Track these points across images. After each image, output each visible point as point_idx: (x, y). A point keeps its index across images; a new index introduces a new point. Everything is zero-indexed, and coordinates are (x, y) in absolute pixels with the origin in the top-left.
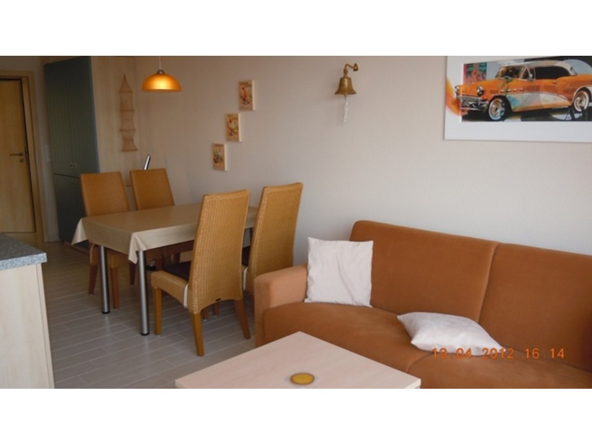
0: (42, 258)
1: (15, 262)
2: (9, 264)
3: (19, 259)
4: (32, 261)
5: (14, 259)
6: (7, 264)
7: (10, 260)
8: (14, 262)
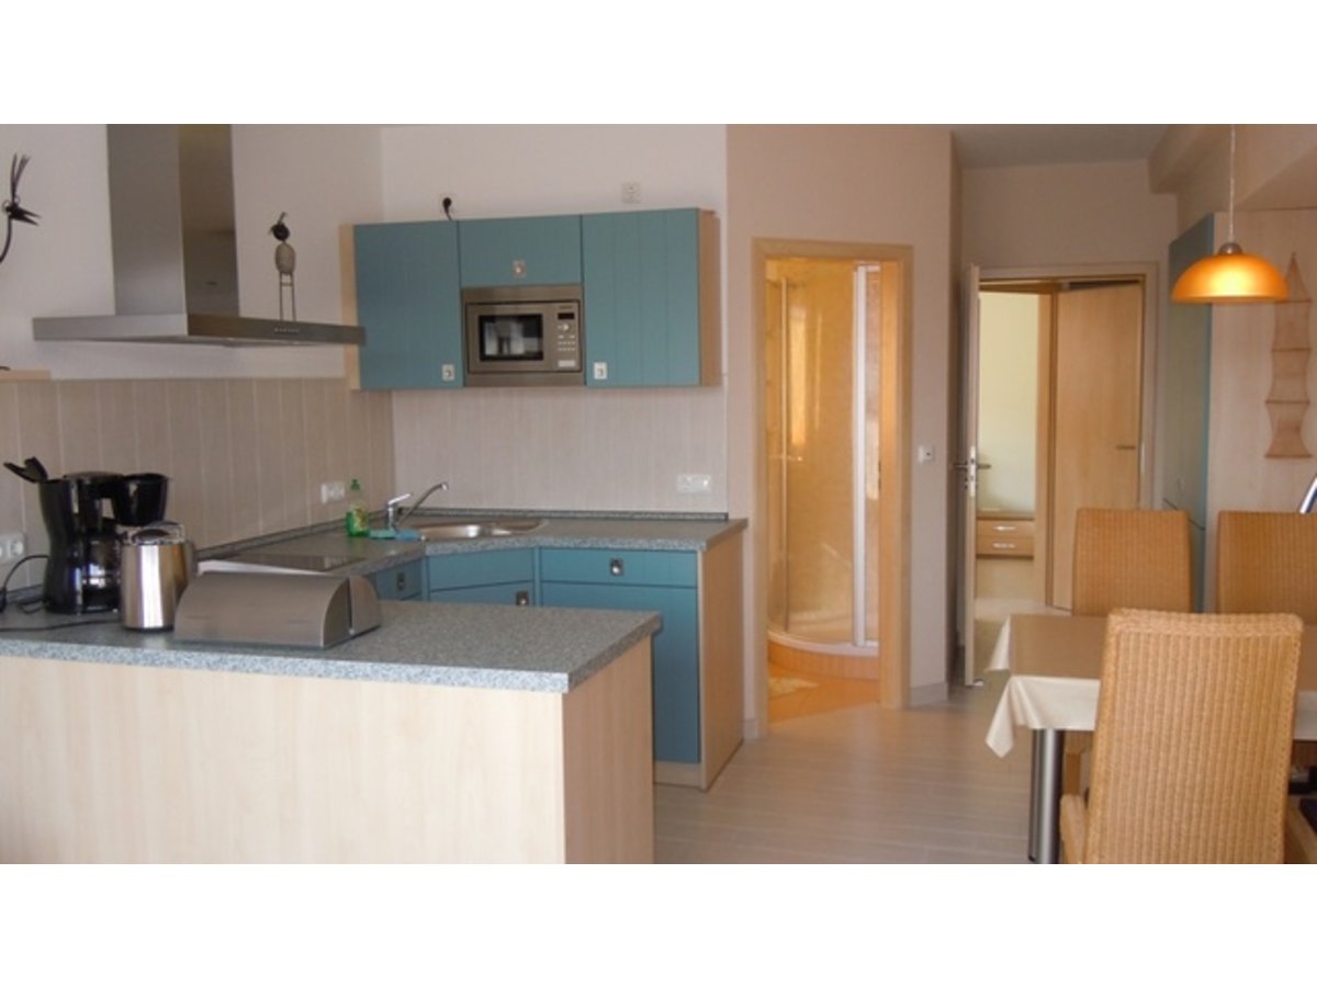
0: (559, 683)
1: (510, 679)
2: (499, 679)
3: (517, 673)
4: (540, 684)
5: (509, 672)
6: (495, 679)
7: (501, 672)
8: (507, 677)
